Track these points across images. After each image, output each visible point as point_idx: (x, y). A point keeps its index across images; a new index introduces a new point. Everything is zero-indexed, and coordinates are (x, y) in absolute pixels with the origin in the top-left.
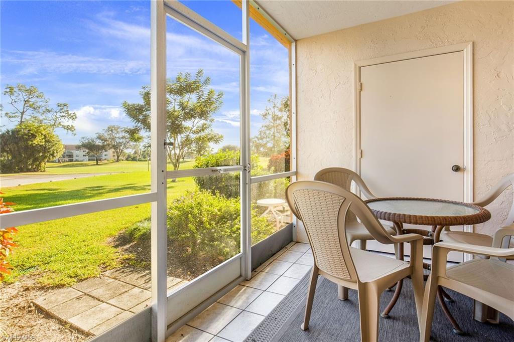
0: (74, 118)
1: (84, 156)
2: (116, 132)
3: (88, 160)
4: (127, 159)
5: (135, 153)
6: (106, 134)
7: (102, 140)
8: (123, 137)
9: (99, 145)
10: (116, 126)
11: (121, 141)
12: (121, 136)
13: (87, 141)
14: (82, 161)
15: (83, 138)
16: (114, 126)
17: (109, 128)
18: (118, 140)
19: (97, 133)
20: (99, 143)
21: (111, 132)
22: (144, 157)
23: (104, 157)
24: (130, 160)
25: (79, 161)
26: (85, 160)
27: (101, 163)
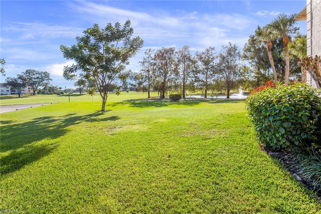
0: (3, 63)
1: (7, 91)
2: (32, 74)
3: (10, 94)
4: (38, 93)
5: (44, 89)
6: (25, 76)
7: (22, 80)
8: (38, 78)
9: (20, 83)
10: (32, 70)
11: (36, 80)
12: (36, 77)
13: (11, 80)
14: (6, 95)
15: (8, 78)
16: (31, 70)
17: (27, 71)
18: (33, 80)
19: (19, 75)
20: (20, 81)
21: (28, 74)
22: (50, 92)
23: (22, 92)
24: (40, 94)
25: (4, 95)
26: (9, 94)
27: (22, 96)
